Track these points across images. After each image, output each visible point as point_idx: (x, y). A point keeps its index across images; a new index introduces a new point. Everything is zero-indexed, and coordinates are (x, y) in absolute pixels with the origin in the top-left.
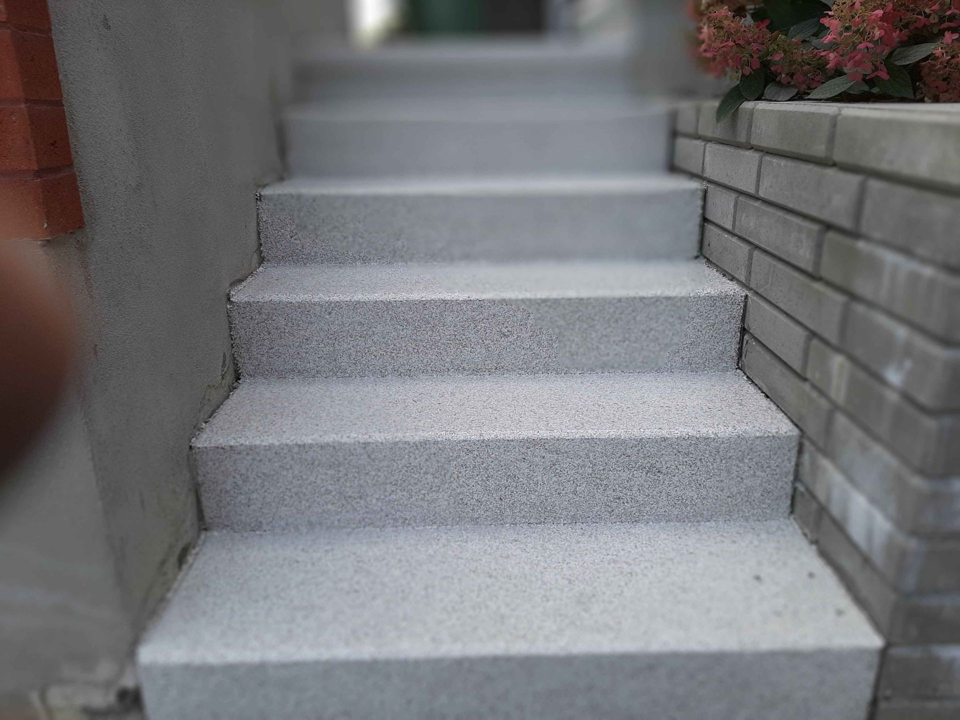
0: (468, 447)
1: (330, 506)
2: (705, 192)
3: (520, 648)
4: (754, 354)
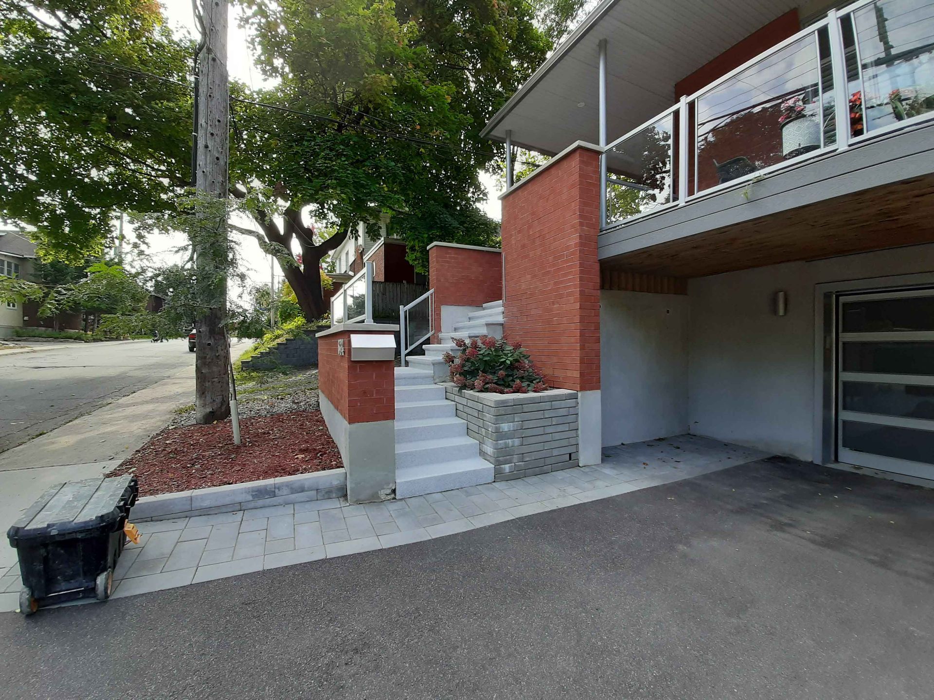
2: (456, 404)
4: (469, 431)
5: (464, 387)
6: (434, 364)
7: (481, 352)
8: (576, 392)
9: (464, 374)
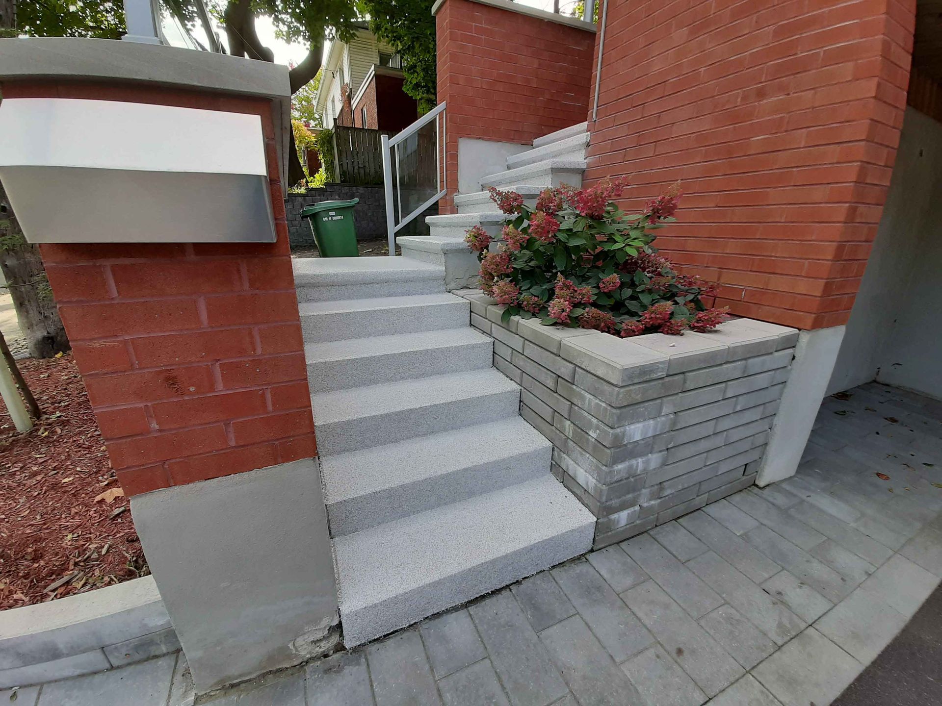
0: (442, 477)
1: (387, 514)
2: (494, 342)
3: (490, 557)
4: (526, 411)
5: (514, 308)
6: (448, 252)
7: (564, 226)
8: (796, 331)
9: (516, 277)
